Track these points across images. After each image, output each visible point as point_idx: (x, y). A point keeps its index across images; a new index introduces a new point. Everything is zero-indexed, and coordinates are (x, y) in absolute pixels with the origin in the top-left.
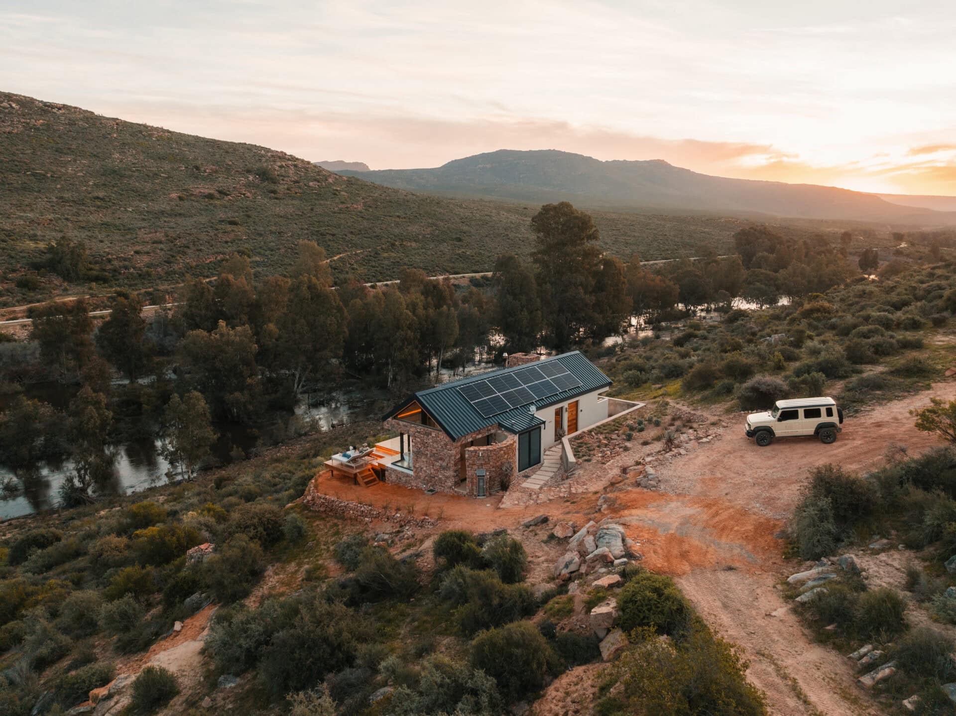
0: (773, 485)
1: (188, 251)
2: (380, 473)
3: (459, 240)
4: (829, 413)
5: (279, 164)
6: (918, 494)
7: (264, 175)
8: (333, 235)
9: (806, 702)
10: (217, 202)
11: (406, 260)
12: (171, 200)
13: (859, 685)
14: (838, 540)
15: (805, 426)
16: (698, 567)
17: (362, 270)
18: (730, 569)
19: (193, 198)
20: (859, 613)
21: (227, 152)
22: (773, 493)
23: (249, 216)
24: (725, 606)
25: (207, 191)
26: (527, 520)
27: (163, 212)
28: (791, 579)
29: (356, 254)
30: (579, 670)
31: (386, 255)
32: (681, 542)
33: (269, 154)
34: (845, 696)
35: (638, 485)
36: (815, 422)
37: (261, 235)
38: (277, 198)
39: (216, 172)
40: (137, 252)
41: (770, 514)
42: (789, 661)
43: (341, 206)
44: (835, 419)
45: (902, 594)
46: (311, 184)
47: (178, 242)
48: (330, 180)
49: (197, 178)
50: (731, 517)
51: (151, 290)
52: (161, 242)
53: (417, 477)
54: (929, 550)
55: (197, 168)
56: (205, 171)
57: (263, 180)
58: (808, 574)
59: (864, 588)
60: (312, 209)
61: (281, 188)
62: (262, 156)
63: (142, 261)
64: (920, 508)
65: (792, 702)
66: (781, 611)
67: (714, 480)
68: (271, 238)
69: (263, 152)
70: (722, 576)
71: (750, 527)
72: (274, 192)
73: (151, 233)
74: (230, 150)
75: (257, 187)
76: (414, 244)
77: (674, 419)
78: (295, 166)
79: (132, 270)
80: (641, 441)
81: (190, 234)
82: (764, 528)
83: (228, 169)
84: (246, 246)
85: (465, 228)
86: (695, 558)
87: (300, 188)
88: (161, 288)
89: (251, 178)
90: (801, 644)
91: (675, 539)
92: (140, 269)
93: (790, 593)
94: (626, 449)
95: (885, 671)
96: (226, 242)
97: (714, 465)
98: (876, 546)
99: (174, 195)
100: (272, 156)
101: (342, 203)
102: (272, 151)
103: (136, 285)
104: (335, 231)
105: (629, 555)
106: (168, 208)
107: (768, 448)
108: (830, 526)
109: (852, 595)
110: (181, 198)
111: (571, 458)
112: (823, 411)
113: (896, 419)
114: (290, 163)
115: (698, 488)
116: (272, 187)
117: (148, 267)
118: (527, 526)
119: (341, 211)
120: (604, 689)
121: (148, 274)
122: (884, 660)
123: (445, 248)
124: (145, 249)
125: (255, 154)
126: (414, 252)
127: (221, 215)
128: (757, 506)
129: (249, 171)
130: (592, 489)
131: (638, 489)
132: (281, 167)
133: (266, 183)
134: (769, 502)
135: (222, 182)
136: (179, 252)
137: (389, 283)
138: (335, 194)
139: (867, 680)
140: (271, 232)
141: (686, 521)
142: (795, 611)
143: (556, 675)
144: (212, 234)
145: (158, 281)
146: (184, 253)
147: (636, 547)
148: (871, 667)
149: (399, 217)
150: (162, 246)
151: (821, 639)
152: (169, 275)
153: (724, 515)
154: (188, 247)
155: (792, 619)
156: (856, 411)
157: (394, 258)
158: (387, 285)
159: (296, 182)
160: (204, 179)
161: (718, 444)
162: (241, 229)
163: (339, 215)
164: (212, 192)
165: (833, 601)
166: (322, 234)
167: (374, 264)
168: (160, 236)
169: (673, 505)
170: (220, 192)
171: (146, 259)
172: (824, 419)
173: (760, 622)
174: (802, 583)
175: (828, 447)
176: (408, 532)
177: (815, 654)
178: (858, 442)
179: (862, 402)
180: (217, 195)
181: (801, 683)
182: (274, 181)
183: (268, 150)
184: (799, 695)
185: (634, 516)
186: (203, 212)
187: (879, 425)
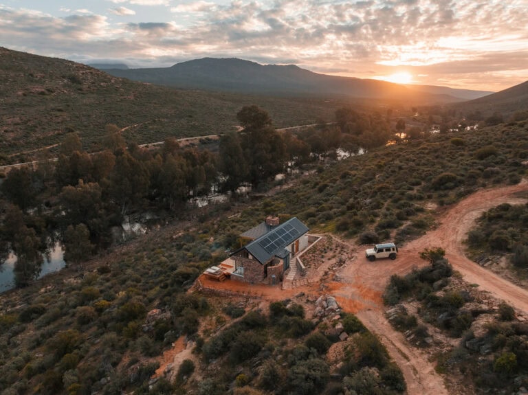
0: (378, 279)
1: (37, 129)
2: (228, 276)
3: (191, 116)
4: (393, 250)
5: (81, 72)
6: (421, 284)
7: (73, 79)
8: (120, 116)
9: (395, 346)
10: (48, 97)
11: (163, 130)
12: (19, 96)
13: (407, 340)
14: (399, 299)
15: (385, 254)
16: (360, 310)
17: (139, 137)
18: (369, 310)
19: (32, 94)
20: (406, 322)
21: (48, 65)
22: (378, 281)
23: (68, 106)
24: (371, 322)
25: (40, 90)
26: (297, 294)
27: (15, 104)
28: (387, 312)
29: (134, 127)
30: (335, 344)
31: (151, 127)
32: (353, 302)
33: (75, 66)
34: (404, 343)
35: (334, 280)
36: (389, 253)
37: (78, 117)
38: (83, 94)
39: (44, 77)
40: (6, 131)
41: (378, 289)
42: (390, 336)
43: (122, 98)
44: (395, 252)
45: (416, 315)
46: (102, 84)
47: (29, 124)
48: (113, 81)
49: (32, 81)
50: (366, 291)
51: (18, 154)
52: (19, 124)
53: (245, 278)
54: (423, 301)
55: (32, 75)
56: (37, 77)
57: (73, 83)
58: (391, 310)
59: (407, 314)
60: (105, 100)
61: (85, 87)
62: (71, 67)
63: (10, 136)
64: (421, 288)
65: (392, 346)
66: (386, 322)
67: (359, 277)
68: (84, 119)
69: (70, 64)
70: (368, 312)
71: (372, 295)
72: (81, 90)
73: (10, 118)
74: (50, 63)
75: (69, 86)
76: (166, 120)
77: (336, 247)
78: (91, 73)
79: (4, 142)
80: (328, 258)
81: (36, 118)
82: (377, 294)
83: (51, 76)
84: (70, 124)
85: (193, 109)
86: (358, 307)
87: (95, 86)
88: (25, 153)
89: (66, 81)
90: (392, 331)
91: (352, 301)
92: (9, 141)
93: (387, 317)
94: (323, 262)
95: (412, 337)
96: (58, 123)
97: (358, 270)
98: (409, 300)
99: (20, 93)
100: (77, 67)
101: (122, 95)
102: (76, 63)
103: (9, 151)
104: (120, 114)
105: (339, 308)
106: (18, 101)
107: (374, 262)
108: (397, 295)
109: (404, 316)
110: (24, 95)
111: (303, 267)
112: (392, 249)
113: (414, 249)
114: (87, 71)
115: (354, 281)
116: (79, 86)
117: (15, 140)
118: (297, 297)
119: (121, 101)
120: (345, 348)
121: (15, 144)
122: (412, 333)
123: (184, 121)
124: (10, 129)
125: (66, 66)
126: (166, 124)
127: (52, 105)
128: (373, 287)
129: (64, 77)
130: (316, 281)
131: (335, 282)
132: (83, 74)
133: (75, 84)
134: (377, 285)
135: (49, 84)
136: (31, 130)
137: (155, 144)
138: (117, 89)
139: (408, 339)
140: (84, 116)
141: (353, 294)
142: (389, 322)
143: (330, 346)
144: (49, 118)
145: (22, 149)
146: (35, 131)
147: (341, 305)
148: (409, 336)
149: (155, 103)
150: (20, 126)
151: (397, 329)
152: (28, 145)
153: (364, 291)
154: (37, 127)
155: (389, 324)
156: (402, 245)
157: (156, 129)
158: (154, 145)
159: (93, 83)
160: (36, 82)
161: (357, 261)
162: (66, 114)
163: (121, 103)
164: (43, 90)
165: (399, 319)
166: (113, 116)
167: (145, 133)
168: (17, 119)
169: (347, 288)
170: (48, 90)
171: (12, 135)
172: (392, 252)
173: (381, 326)
174: (390, 313)
175: (393, 261)
176: (251, 301)
177: (396, 334)
178: (402, 259)
179: (403, 241)
180: (47, 92)
181: (393, 342)
182: (80, 83)
183: (73, 63)
184: (393, 344)
185: (337, 293)
186: (40, 104)
187: (409, 251)
